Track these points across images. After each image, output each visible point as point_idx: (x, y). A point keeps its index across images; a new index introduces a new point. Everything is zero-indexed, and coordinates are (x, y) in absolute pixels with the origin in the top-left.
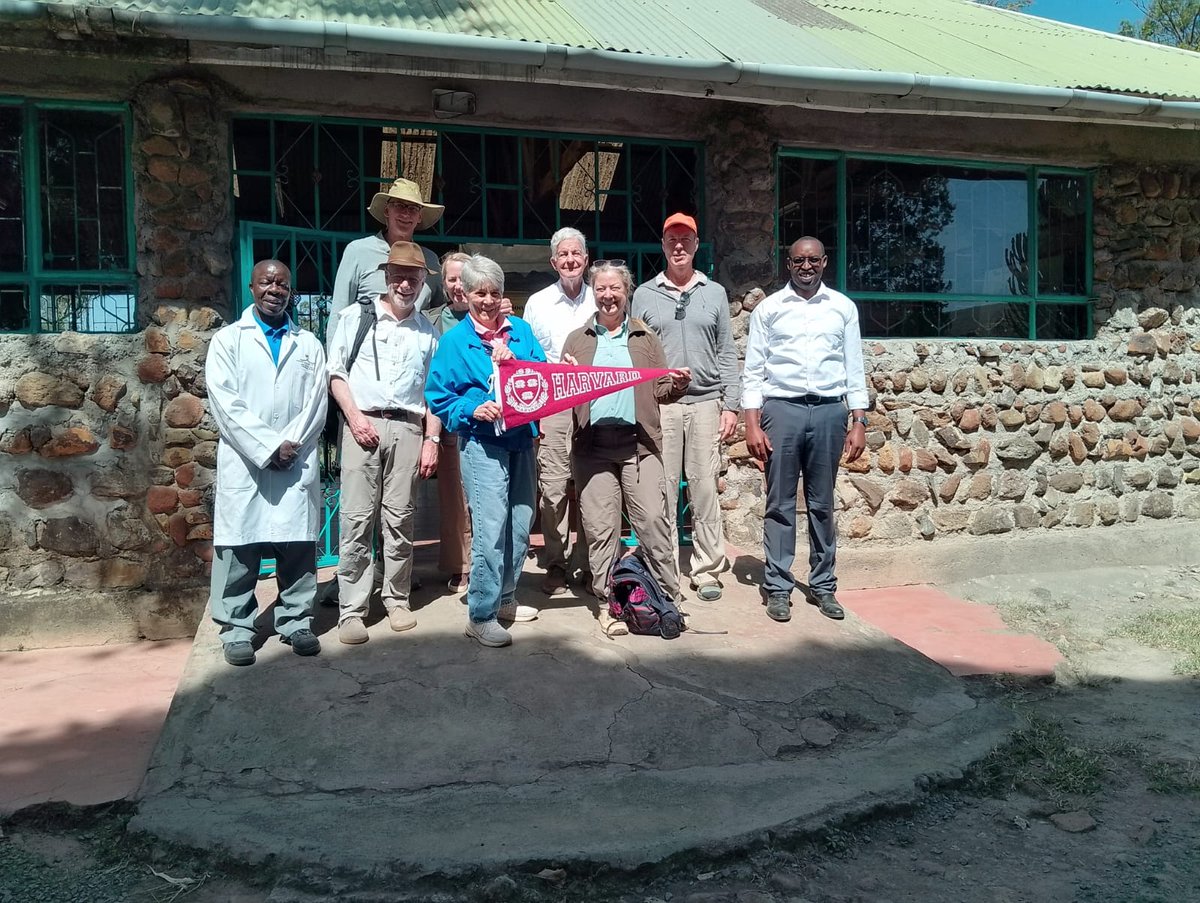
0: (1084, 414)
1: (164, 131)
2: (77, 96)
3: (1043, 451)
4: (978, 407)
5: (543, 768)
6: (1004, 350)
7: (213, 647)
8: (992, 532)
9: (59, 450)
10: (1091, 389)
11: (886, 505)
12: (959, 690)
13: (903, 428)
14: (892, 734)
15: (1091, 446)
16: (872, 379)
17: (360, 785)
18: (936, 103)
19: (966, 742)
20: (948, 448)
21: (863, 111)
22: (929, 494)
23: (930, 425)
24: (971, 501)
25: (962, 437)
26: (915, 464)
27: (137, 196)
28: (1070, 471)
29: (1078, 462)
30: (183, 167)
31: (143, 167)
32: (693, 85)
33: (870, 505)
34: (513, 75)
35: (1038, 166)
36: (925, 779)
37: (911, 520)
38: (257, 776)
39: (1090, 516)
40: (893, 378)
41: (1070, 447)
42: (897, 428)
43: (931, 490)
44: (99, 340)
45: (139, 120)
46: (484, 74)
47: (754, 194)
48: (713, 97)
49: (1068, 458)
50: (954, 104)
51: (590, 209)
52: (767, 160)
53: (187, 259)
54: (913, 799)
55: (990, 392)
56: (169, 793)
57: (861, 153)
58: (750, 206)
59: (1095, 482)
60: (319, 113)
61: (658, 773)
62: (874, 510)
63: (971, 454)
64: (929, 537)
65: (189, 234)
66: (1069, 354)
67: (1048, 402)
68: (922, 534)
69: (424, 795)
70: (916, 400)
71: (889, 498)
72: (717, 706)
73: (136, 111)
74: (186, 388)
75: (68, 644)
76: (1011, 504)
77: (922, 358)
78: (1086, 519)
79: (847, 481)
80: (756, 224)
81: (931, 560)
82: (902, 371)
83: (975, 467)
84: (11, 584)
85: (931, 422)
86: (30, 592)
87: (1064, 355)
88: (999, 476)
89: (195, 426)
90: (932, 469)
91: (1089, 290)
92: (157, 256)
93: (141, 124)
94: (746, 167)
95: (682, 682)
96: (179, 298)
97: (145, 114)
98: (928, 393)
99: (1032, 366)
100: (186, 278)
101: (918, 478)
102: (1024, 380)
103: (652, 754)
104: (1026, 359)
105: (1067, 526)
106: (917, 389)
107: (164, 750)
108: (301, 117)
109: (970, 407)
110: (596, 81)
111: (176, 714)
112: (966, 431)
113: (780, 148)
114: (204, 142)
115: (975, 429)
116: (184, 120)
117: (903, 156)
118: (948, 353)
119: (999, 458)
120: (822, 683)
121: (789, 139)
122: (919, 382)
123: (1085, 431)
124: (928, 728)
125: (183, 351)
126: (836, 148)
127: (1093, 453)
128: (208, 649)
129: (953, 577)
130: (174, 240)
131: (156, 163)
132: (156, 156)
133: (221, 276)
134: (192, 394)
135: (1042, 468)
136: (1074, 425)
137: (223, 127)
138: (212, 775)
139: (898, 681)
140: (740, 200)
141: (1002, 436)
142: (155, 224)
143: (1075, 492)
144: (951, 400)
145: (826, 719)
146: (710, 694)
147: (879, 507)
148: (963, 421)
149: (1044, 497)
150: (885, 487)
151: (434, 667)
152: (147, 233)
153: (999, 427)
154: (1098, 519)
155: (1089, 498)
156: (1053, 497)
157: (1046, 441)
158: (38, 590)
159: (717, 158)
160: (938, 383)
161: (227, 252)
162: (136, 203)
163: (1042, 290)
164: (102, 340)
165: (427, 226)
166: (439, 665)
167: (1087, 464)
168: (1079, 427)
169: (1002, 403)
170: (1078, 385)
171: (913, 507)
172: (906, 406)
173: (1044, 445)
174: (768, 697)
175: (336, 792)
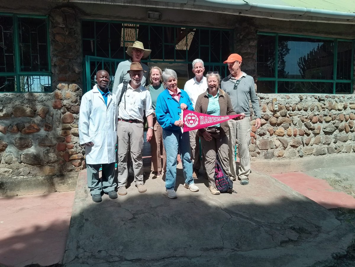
0: (350, 117)
1: (60, 25)
2: (31, 13)
3: (337, 129)
4: (318, 116)
5: (201, 250)
6: (326, 97)
7: (81, 199)
8: (321, 155)
9: (27, 131)
10: (352, 110)
11: (289, 147)
12: (333, 217)
13: (295, 122)
14: (316, 236)
15: (351, 128)
16: (286, 107)
17: (140, 257)
18: (311, 18)
19: (342, 239)
20: (308, 128)
21: (288, 20)
22: (302, 143)
23: (303, 121)
24: (314, 145)
25: (312, 125)
26: (298, 133)
27: (51, 47)
28: (345, 135)
29: (347, 132)
30: (66, 37)
31: (53, 37)
32: (235, 10)
33: (284, 147)
34: (176, 7)
35: (338, 38)
36: (335, 255)
37: (296, 151)
38: (103, 254)
39: (350, 150)
40: (292, 106)
41: (345, 128)
42: (293, 122)
43: (302, 142)
44: (40, 95)
45: (51, 21)
46: (167, 6)
47: (250, 47)
48: (241, 15)
49: (344, 131)
50: (317, 18)
51: (185, 50)
52: (254, 36)
53: (68, 68)
54: (333, 264)
55: (321, 111)
56: (74, 261)
57: (283, 34)
58: (249, 51)
59: (352, 139)
60: (111, 19)
61: (242, 253)
62: (285, 148)
63: (315, 130)
64: (301, 157)
65: (68, 60)
66: (346, 99)
67: (339, 114)
68: (299, 156)
69: (163, 262)
70: (299, 113)
71: (290, 144)
72: (256, 225)
73: (50, 18)
74: (68, 111)
75: (32, 194)
76: (326, 146)
77: (301, 100)
78: (349, 151)
79: (277, 139)
80: (251, 56)
81: (302, 164)
82: (295, 104)
83: (316, 134)
84: (13, 175)
85: (304, 120)
86: (19, 177)
87: (344, 99)
88: (323, 137)
89: (71, 123)
90: (303, 135)
91: (352, 78)
92: (58, 67)
93: (52, 22)
94: (248, 38)
95: (241, 215)
96: (65, 81)
97: (54, 20)
98: (302, 111)
99: (334, 103)
100: (68, 74)
101: (299, 138)
102: (332, 107)
103: (238, 245)
104: (332, 100)
105: (343, 152)
106: (299, 110)
107: (70, 242)
108: (104, 20)
109: (315, 115)
110: (203, 9)
111: (72, 227)
112: (314, 123)
113: (258, 32)
114: (73, 29)
115: (316, 123)
116: (66, 21)
117: (296, 35)
118: (309, 98)
119: (323, 131)
120: (288, 215)
121: (261, 29)
122: (300, 108)
123: (350, 123)
124: (328, 233)
125: (67, 98)
126: (276, 32)
127: (352, 130)
128: (79, 200)
129: (308, 169)
130: (64, 62)
131: (57, 36)
132: (57, 33)
133: (79, 73)
134: (70, 112)
135: (336, 135)
136: (346, 121)
137: (79, 23)
138: (88, 253)
139: (312, 214)
140: (246, 48)
141: (324, 125)
142: (57, 56)
143: (346, 142)
144: (309, 113)
145: (293, 230)
146: (252, 220)
147: (286, 147)
148: (313, 120)
149: (337, 143)
150: (289, 141)
151: (156, 208)
152: (55, 59)
153: (324, 122)
154: (352, 150)
155: (350, 144)
156: (339, 143)
157: (338, 126)
158: (22, 177)
159: (238, 35)
160: (306, 108)
161: (81, 66)
162: (51, 49)
163: (338, 78)
164: (41, 95)
165: (145, 57)
166: (157, 207)
167: (350, 133)
168: (348, 122)
169: (325, 114)
170: (348, 109)
171: (297, 147)
172: (296, 115)
173: (337, 127)
174: (272, 221)
175: (131, 260)
